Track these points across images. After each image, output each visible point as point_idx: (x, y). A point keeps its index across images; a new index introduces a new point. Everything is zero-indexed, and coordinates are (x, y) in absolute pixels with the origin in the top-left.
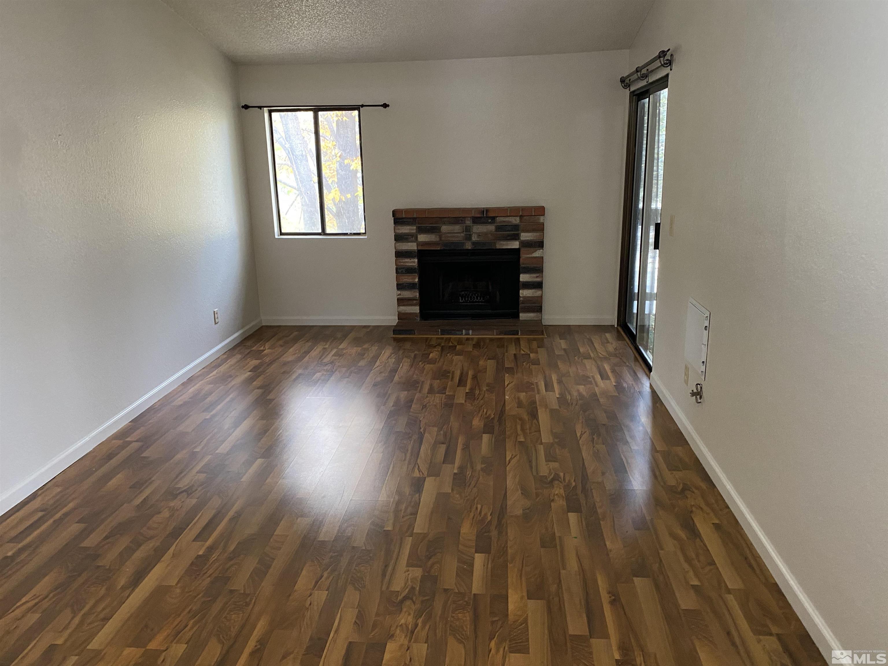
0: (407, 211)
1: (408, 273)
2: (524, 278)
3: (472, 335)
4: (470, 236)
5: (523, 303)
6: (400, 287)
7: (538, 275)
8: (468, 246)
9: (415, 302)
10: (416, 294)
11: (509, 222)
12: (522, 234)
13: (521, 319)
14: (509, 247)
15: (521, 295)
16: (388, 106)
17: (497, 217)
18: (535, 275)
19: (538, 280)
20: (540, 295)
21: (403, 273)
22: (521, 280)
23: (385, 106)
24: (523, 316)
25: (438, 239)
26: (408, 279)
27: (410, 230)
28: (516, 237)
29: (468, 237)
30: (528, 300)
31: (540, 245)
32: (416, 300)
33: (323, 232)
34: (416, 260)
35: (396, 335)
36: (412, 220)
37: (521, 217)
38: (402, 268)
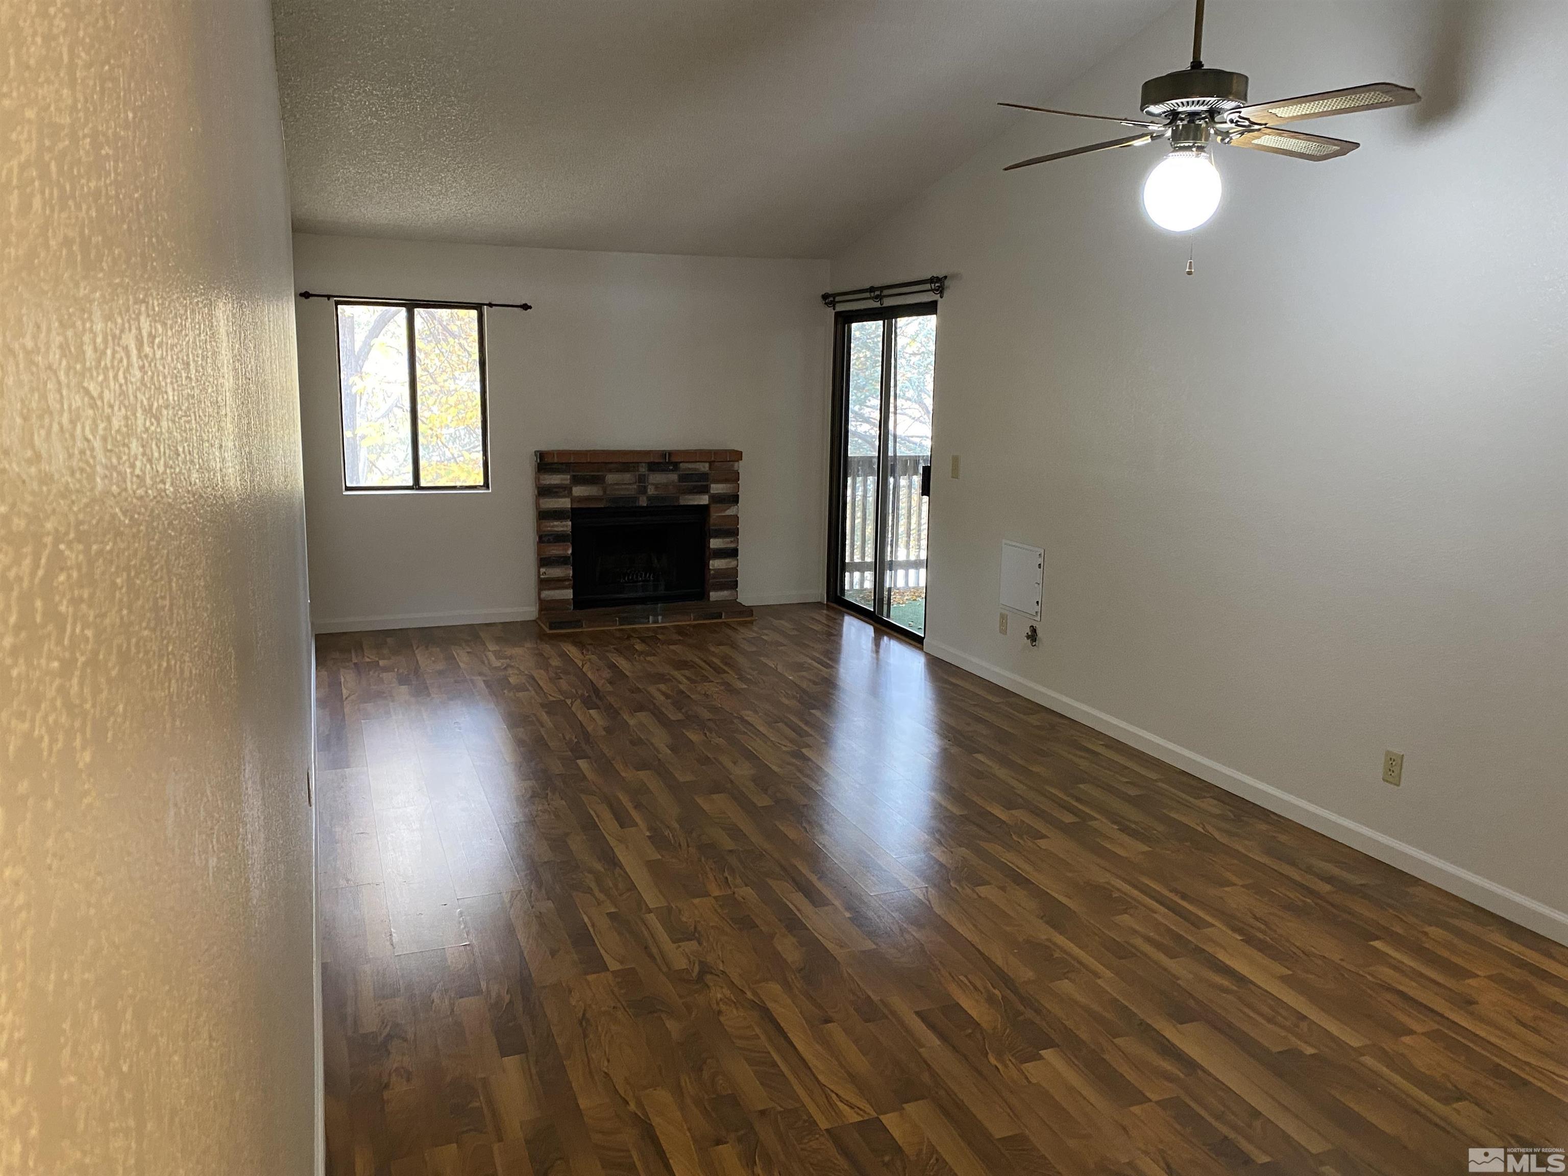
0: (561, 453)
1: (558, 541)
2: (715, 543)
3: (662, 622)
4: (645, 488)
5: (714, 578)
6: (544, 561)
7: (732, 539)
8: (643, 502)
9: (567, 583)
10: (567, 572)
11: (695, 469)
12: (712, 486)
13: (711, 599)
14: (696, 503)
15: (711, 567)
16: (530, 307)
17: (681, 462)
18: (728, 540)
19: (733, 546)
20: (735, 566)
21: (550, 542)
22: (711, 546)
23: (526, 307)
24: (714, 596)
25: (601, 493)
26: (556, 550)
27: (562, 480)
28: (705, 490)
29: (643, 490)
30: (720, 573)
31: (734, 499)
32: (568, 580)
33: (416, 485)
34: (570, 523)
35: (555, 629)
36: (564, 467)
37: (711, 463)
38: (549, 535)
